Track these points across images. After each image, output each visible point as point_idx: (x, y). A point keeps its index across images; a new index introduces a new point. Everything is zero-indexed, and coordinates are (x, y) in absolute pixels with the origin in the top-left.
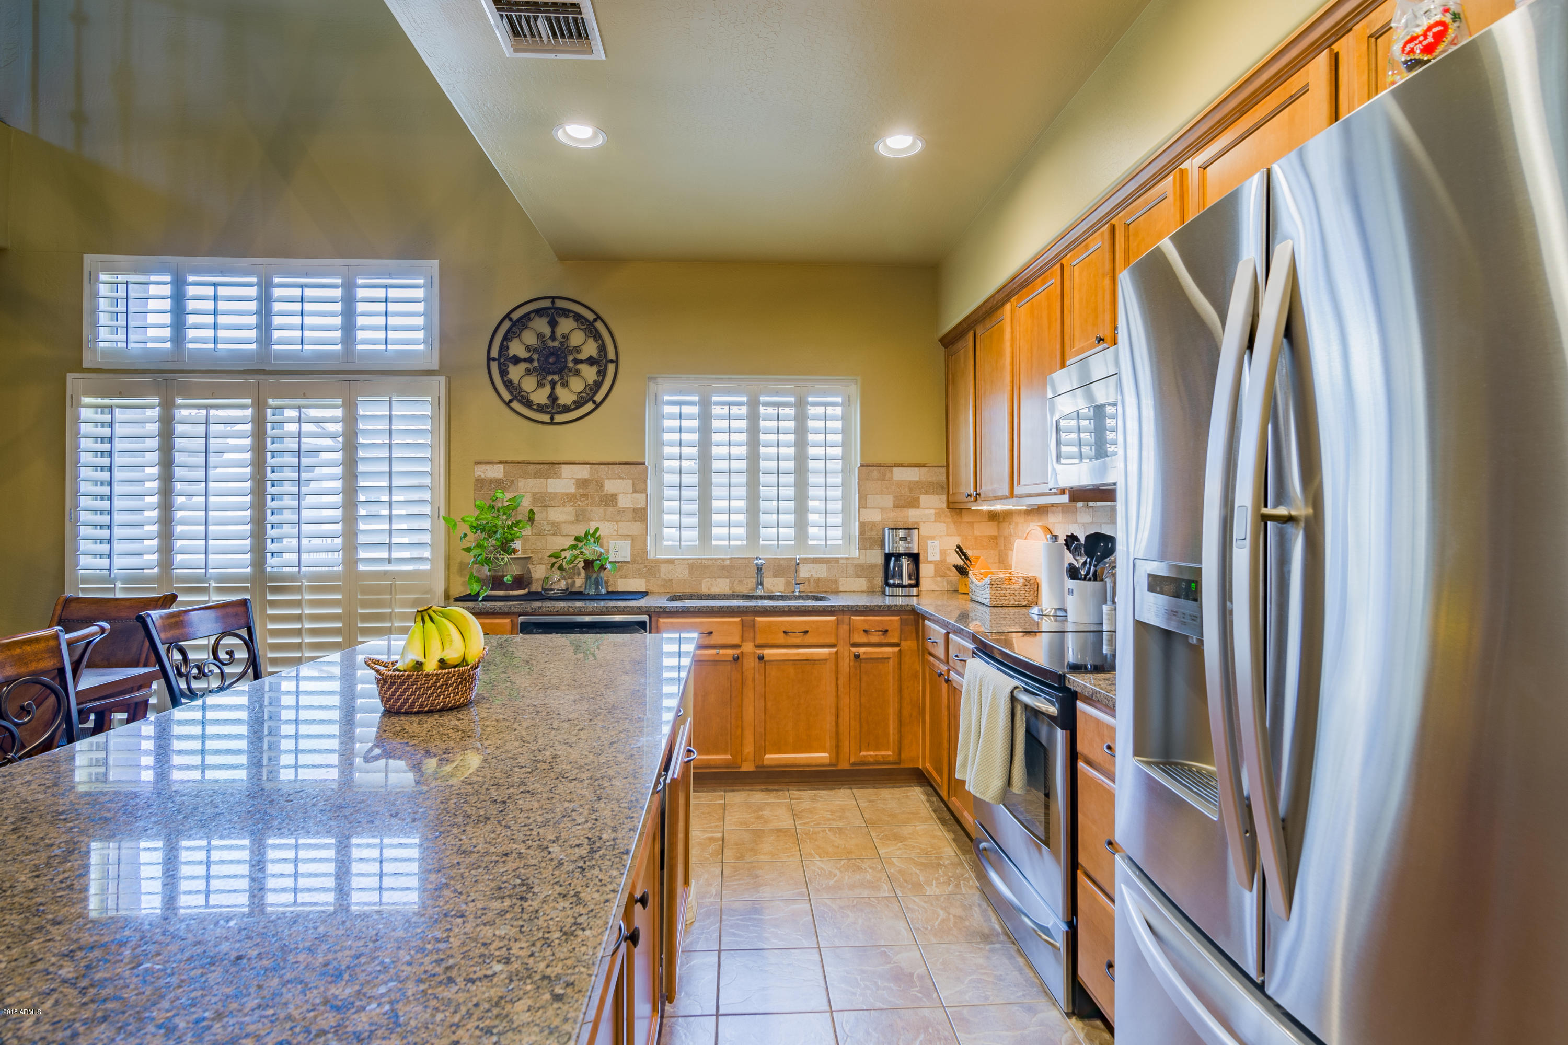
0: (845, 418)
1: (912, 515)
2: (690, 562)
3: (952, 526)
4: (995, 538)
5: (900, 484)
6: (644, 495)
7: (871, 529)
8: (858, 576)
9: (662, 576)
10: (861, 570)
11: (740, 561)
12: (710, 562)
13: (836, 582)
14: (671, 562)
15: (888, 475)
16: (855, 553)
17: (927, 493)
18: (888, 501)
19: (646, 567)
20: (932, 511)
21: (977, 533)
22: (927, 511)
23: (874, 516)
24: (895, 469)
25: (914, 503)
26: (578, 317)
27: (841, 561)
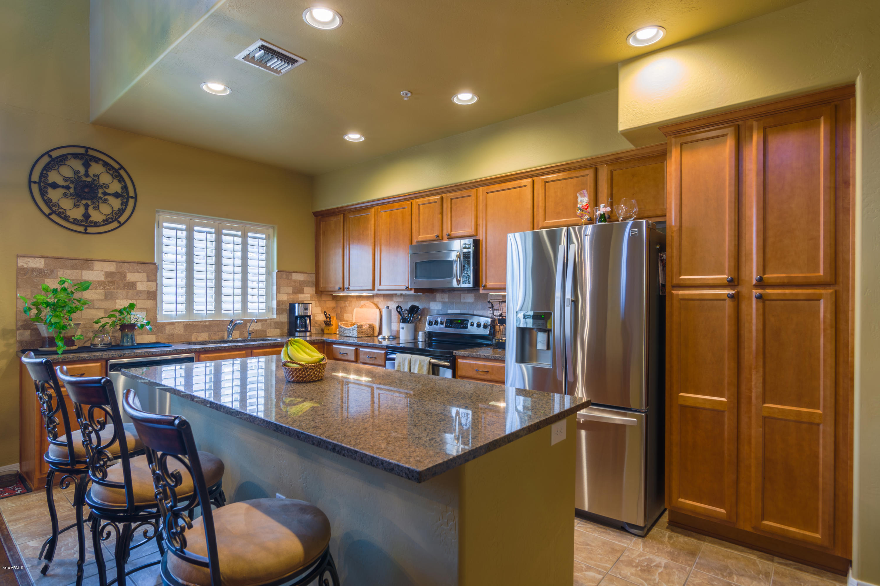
0: (268, 246)
1: (301, 297)
2: (185, 324)
3: (319, 302)
5: (295, 281)
6: (155, 284)
7: (282, 304)
8: (276, 328)
9: (167, 332)
10: (277, 324)
11: (215, 322)
12: (197, 323)
13: (265, 331)
14: (173, 324)
15: (290, 277)
16: (275, 316)
17: (307, 286)
18: (290, 290)
19: (156, 327)
20: (309, 295)
22: (307, 295)
23: (284, 297)
24: (293, 274)
25: (301, 291)
26: (106, 164)
27: (268, 321)
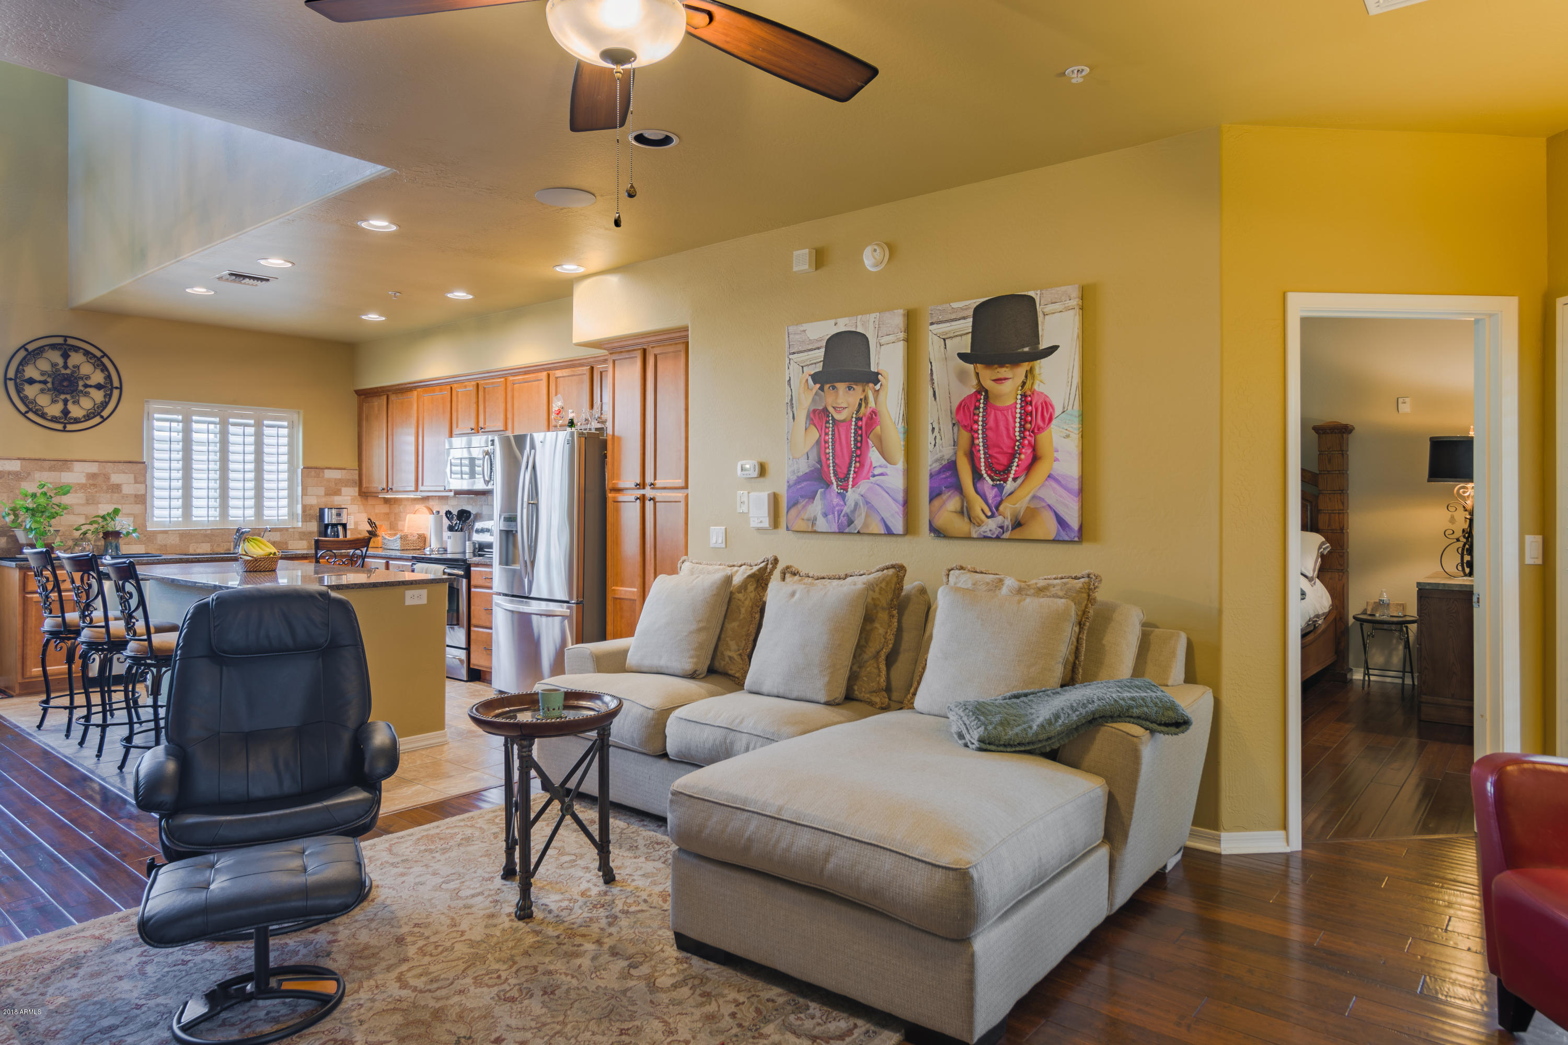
0: (291, 436)
1: (337, 500)
2: (181, 532)
3: (362, 507)
4: (387, 514)
5: (329, 480)
6: (144, 485)
7: (310, 509)
8: (301, 539)
9: (159, 542)
10: (303, 535)
11: (218, 531)
12: (196, 532)
13: (286, 543)
14: (165, 532)
15: (321, 474)
16: (300, 524)
17: (346, 486)
18: (321, 491)
19: (145, 536)
20: (349, 498)
21: (377, 511)
22: (346, 498)
23: (312, 501)
24: (326, 471)
25: (338, 492)
26: (87, 353)
27: (290, 530)
